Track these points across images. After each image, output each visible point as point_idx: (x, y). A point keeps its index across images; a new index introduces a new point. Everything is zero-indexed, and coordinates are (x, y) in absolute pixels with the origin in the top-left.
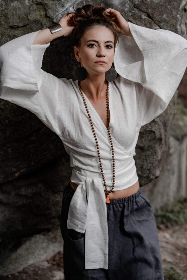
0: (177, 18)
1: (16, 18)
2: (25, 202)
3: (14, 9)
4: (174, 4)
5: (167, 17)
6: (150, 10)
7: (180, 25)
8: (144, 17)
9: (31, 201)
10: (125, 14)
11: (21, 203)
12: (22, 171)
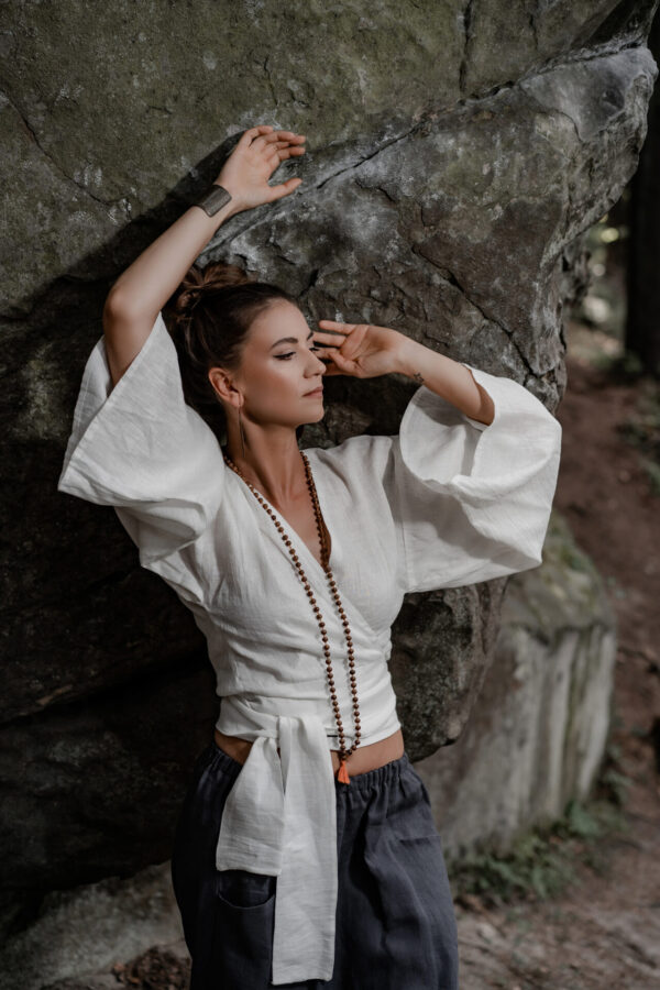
0: (533, 289)
2: (61, 783)
3: (76, 233)
4: (524, 251)
5: (504, 285)
6: (456, 263)
7: (540, 309)
8: (437, 280)
9: (79, 781)
10: (386, 268)
11: (48, 785)
12: (60, 691)
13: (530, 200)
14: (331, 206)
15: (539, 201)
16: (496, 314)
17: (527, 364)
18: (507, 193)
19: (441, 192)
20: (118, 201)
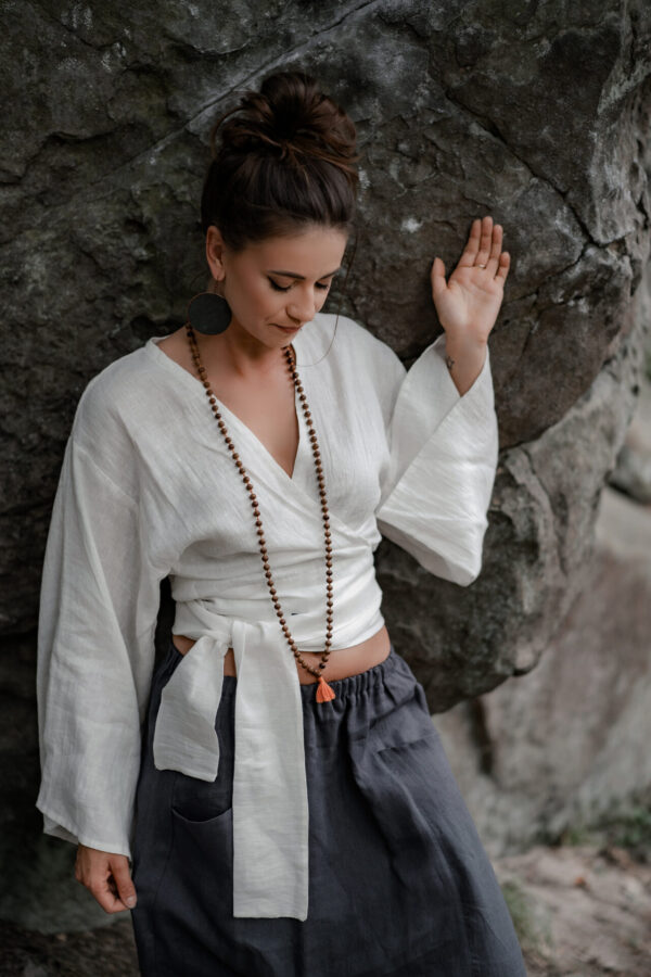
0: (590, 140)
1: (70, 110)
3: (67, 83)
4: (577, 93)
5: (554, 135)
6: (497, 110)
8: (476, 130)
10: (415, 117)
13: (582, 32)
14: (350, 44)
15: (592, 32)
16: (547, 170)
17: (585, 231)
18: (554, 24)
19: (477, 25)
20: (111, 45)
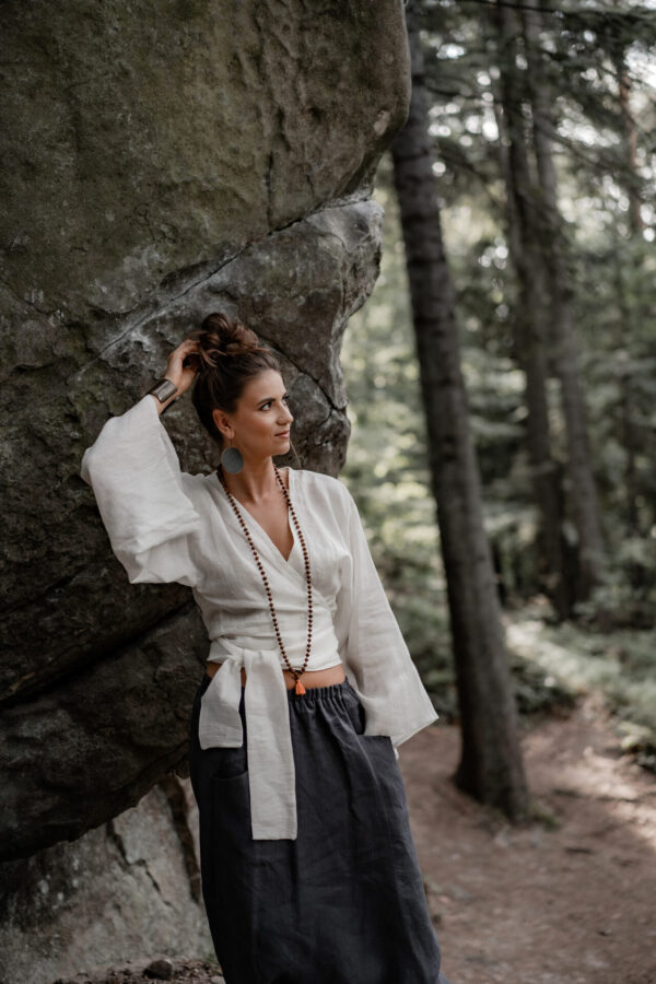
1: (30, 351)
2: (28, 756)
3: (27, 335)
4: (320, 324)
5: (311, 348)
6: (278, 336)
9: (41, 753)
11: (18, 758)
12: (27, 677)
13: (321, 290)
14: (195, 304)
15: (327, 291)
16: (307, 368)
17: (330, 401)
18: (306, 288)
19: (264, 290)
20: (54, 311)
